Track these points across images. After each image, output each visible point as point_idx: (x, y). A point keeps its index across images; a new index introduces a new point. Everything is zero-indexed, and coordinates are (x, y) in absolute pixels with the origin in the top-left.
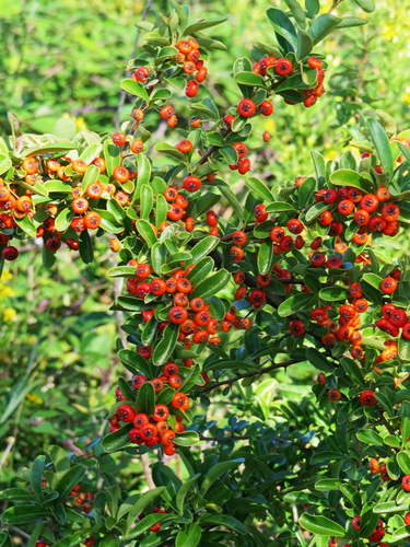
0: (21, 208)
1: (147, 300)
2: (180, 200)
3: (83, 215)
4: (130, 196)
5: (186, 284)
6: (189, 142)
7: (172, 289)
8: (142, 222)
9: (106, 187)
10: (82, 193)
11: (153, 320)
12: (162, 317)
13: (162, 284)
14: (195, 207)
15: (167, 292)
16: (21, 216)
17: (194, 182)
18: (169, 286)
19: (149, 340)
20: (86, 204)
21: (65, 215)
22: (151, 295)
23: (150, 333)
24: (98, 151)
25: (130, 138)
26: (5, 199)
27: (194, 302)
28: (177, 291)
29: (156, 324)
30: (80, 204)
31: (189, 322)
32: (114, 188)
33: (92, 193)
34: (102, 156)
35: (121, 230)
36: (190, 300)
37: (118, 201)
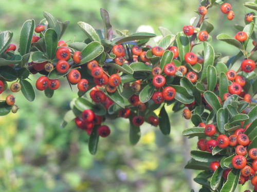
0: (112, 84)
1: (214, 153)
2: (239, 80)
3: (162, 89)
4: (199, 75)
5: (244, 138)
6: (244, 33)
7: (234, 143)
8: (208, 93)
9: (179, 68)
10: (160, 71)
11: (220, 169)
12: (226, 165)
13: (226, 139)
14: (251, 87)
15: (229, 146)
16: (113, 91)
17: (249, 64)
18: (231, 140)
19: (217, 185)
20: (163, 80)
21: (147, 90)
22: (218, 148)
23: (217, 180)
24: (172, 40)
25: (197, 30)
26: (100, 76)
27: (251, 151)
28: (238, 144)
29: (222, 172)
30: (159, 80)
31: (247, 168)
32: (185, 69)
33: (168, 71)
34: (175, 44)
35: (192, 101)
36: (248, 150)
37: (189, 79)
